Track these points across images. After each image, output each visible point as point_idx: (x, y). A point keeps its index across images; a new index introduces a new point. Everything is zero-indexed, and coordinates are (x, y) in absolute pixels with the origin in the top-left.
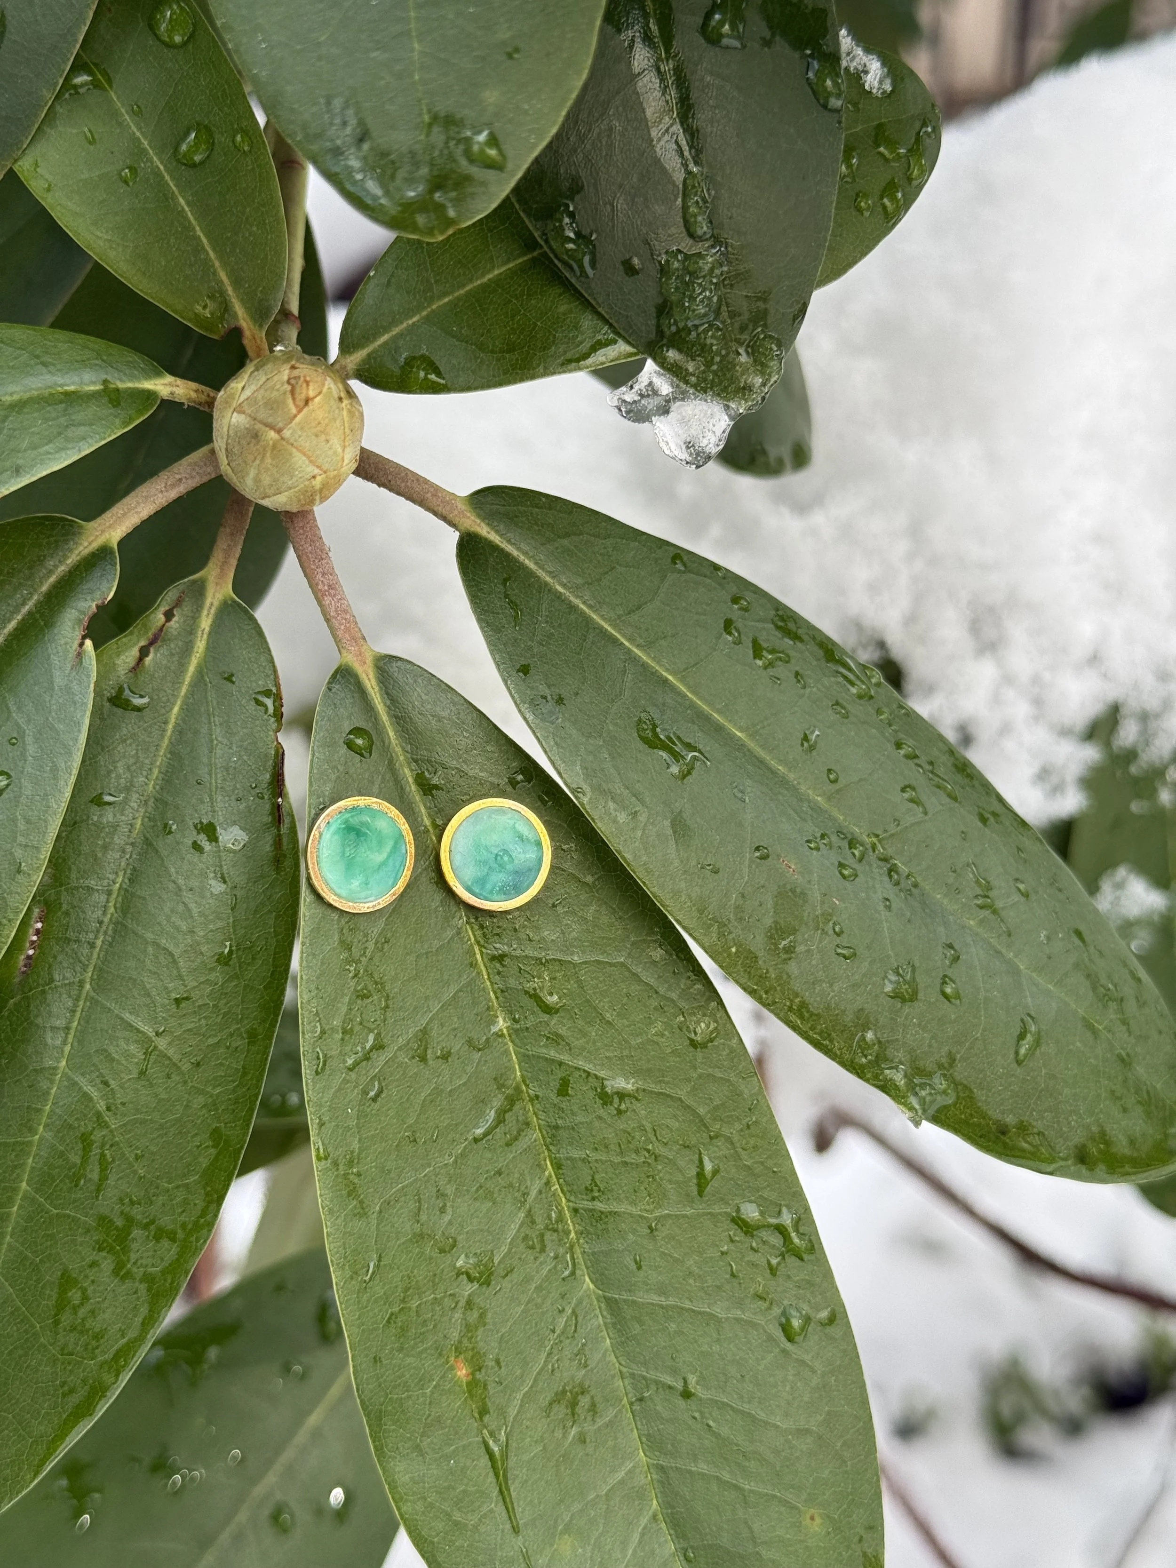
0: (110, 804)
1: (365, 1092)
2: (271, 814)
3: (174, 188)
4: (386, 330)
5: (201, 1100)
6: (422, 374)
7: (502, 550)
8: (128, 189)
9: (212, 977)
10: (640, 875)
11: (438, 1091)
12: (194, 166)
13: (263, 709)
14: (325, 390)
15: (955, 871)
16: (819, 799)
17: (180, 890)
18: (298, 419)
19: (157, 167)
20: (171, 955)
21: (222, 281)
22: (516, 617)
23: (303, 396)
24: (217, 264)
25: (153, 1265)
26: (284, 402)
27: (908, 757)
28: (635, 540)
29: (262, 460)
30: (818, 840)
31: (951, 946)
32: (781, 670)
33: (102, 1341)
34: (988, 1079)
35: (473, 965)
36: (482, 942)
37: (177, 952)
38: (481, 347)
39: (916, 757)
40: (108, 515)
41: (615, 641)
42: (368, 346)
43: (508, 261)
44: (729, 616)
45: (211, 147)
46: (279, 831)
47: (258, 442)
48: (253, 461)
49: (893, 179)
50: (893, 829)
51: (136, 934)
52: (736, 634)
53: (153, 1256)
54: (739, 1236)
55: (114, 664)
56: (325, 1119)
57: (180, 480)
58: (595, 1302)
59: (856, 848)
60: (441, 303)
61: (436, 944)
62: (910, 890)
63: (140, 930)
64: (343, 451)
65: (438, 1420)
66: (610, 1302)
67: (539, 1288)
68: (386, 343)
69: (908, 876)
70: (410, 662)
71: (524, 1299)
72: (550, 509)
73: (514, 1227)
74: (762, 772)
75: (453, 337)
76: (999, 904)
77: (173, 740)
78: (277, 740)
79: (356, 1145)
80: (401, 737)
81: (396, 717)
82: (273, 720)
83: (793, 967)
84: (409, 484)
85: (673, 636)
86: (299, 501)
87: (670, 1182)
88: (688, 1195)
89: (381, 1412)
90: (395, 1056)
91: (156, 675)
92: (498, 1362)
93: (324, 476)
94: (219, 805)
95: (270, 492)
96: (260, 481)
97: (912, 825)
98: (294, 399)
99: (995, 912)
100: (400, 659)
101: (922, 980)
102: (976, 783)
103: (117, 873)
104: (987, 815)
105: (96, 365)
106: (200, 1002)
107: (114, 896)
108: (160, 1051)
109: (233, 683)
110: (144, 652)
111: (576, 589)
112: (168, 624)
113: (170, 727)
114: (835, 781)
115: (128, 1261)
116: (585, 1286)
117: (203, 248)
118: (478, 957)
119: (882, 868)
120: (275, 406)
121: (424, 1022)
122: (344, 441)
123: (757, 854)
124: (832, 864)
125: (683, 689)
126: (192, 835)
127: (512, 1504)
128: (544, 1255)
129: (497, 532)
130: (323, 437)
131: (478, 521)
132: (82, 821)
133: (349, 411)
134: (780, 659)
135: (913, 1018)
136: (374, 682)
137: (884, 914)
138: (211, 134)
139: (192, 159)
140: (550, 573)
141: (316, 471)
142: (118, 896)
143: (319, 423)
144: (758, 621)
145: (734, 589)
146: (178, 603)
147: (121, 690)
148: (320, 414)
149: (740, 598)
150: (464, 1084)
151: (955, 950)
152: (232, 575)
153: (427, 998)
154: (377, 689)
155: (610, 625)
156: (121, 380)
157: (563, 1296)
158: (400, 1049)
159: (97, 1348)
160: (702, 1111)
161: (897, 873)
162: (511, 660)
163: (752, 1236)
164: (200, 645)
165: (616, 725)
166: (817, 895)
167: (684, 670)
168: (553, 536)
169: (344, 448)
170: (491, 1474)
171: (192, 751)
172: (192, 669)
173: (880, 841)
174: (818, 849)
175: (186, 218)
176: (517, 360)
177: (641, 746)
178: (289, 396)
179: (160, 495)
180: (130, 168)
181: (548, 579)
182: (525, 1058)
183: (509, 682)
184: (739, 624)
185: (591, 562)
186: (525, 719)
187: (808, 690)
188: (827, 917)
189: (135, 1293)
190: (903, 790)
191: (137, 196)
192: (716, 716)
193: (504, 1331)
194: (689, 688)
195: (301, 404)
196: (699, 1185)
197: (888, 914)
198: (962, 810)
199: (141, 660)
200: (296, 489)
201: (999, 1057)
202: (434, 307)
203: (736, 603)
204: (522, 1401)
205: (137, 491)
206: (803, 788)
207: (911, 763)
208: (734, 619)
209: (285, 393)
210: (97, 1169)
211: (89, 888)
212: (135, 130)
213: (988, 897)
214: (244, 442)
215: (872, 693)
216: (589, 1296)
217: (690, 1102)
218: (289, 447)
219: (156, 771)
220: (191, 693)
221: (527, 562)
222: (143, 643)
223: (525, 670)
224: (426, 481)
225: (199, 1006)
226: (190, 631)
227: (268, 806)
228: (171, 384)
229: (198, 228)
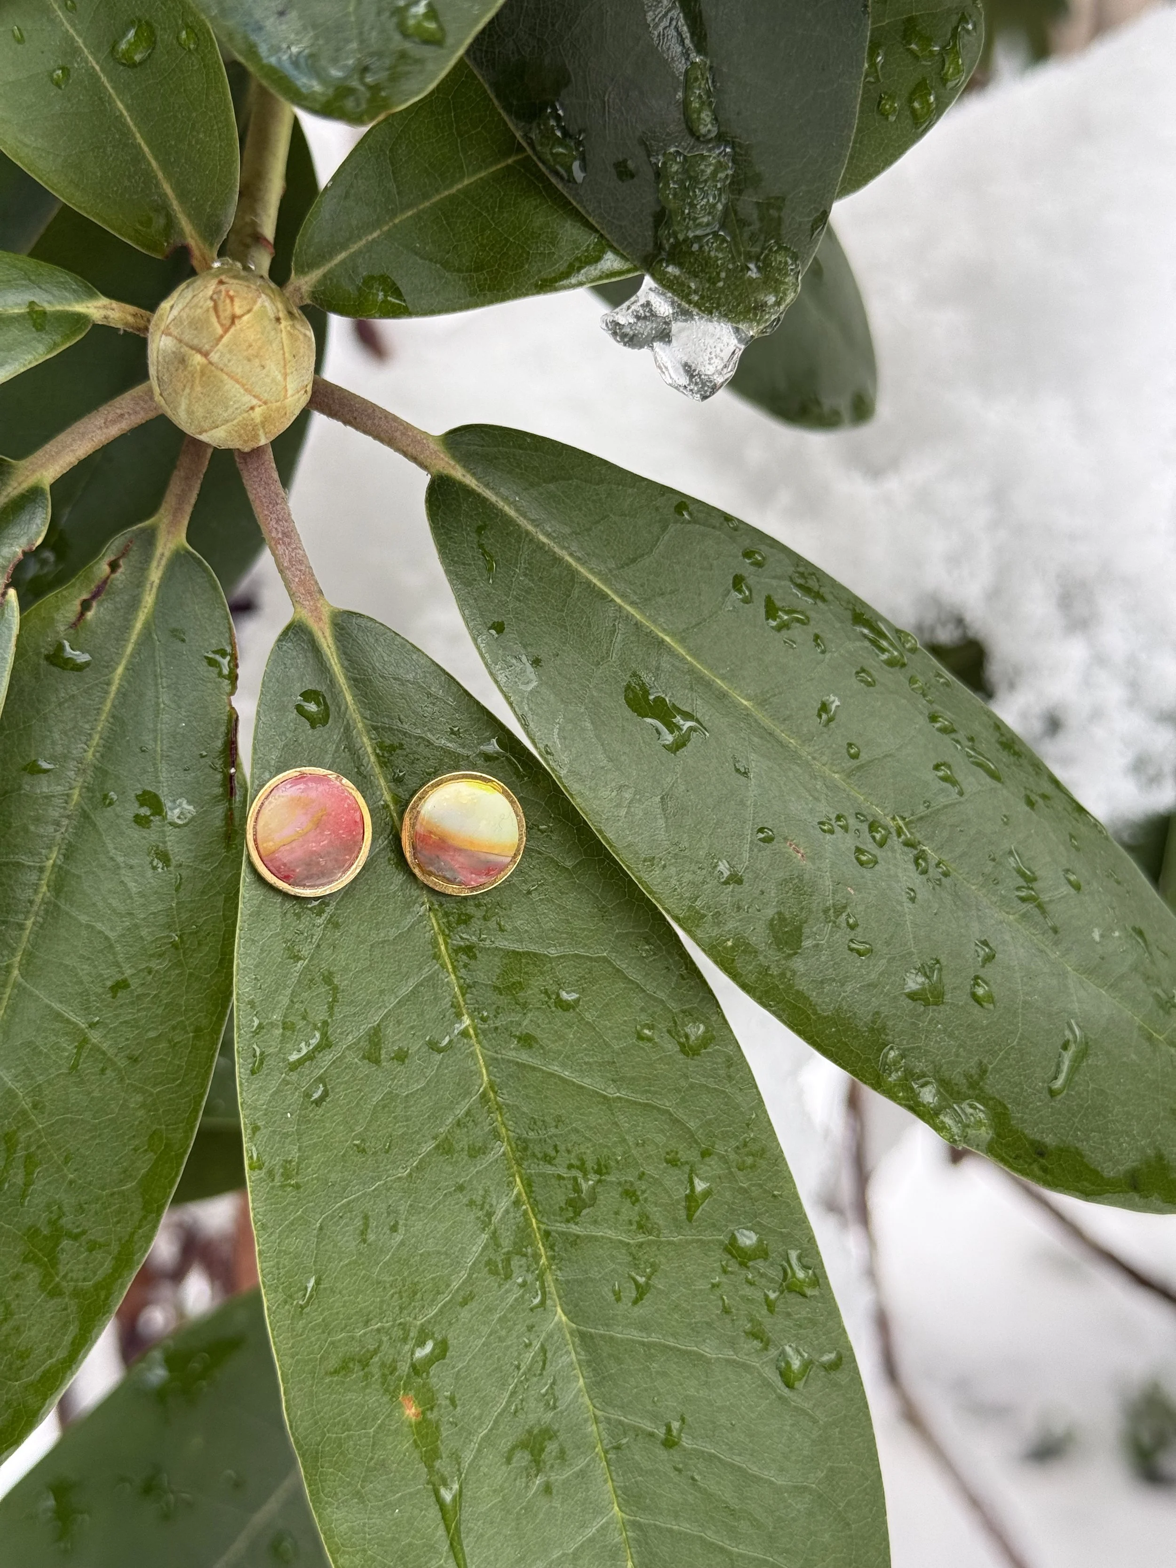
0: (46, 771)
1: (308, 1095)
2: (223, 785)
3: (111, 91)
4: (344, 247)
5: (139, 1098)
6: (381, 295)
7: (479, 495)
8: (60, 92)
9: (154, 964)
10: (625, 859)
11: (391, 1097)
12: (134, 65)
13: (216, 670)
14: (256, 308)
15: (994, 860)
16: (836, 776)
17: (119, 868)
18: (225, 340)
19: (93, 68)
20: (107, 938)
21: (166, 194)
22: (490, 570)
23: (228, 313)
24: (160, 175)
25: (84, 1280)
26: (208, 321)
27: (944, 730)
28: (634, 487)
29: (192, 388)
30: (833, 822)
31: (985, 943)
32: (797, 631)
33: (27, 1361)
34: (1025, 1094)
35: (436, 957)
36: (447, 932)
37: (112, 935)
38: (445, 265)
39: (953, 731)
40: (40, 453)
41: (604, 596)
42: (324, 265)
43: (480, 169)
44: (739, 572)
45: (153, 44)
46: (230, 804)
47: (186, 368)
48: (183, 390)
49: (924, 79)
50: (921, 810)
51: (70, 917)
52: (747, 593)
53: (85, 1270)
54: (733, 1266)
55: (53, 619)
56: (260, 1124)
57: (122, 415)
58: (568, 1336)
59: (877, 832)
60: (404, 216)
61: (393, 933)
62: (940, 880)
63: (74, 913)
64: (285, 379)
65: (383, 1464)
66: (582, 1335)
67: (502, 1320)
68: (343, 262)
69: (938, 865)
70: (372, 619)
71: (486, 1330)
72: (536, 451)
73: (477, 1249)
74: (769, 745)
75: (416, 254)
76: (1045, 898)
77: (116, 703)
78: (230, 705)
79: (295, 1154)
80: (360, 701)
81: (355, 680)
82: (227, 682)
83: (798, 964)
84: (376, 421)
85: (672, 592)
86: (240, 436)
87: (656, 1204)
88: (675, 1219)
89: (317, 1453)
90: (342, 1058)
91: (99, 631)
92: (452, 1400)
93: (264, 407)
94: (163, 776)
95: (206, 425)
96: (193, 412)
97: (946, 807)
98: (218, 317)
99: (1040, 906)
100: (361, 615)
101: (949, 981)
102: (1024, 761)
103: (50, 848)
104: (1034, 797)
105: (23, 285)
106: (140, 991)
107: (47, 874)
108: (93, 1044)
109: (183, 641)
110: (86, 606)
111: (560, 539)
112: (113, 576)
113: (114, 688)
114: (855, 757)
115: (57, 1274)
116: (556, 1318)
117: (144, 156)
118: (443, 948)
119: (906, 854)
120: (199, 325)
121: (377, 1019)
122: (285, 366)
123: (761, 835)
124: (849, 849)
125: (682, 651)
126: (134, 809)
127: (465, 1560)
128: (510, 1282)
129: (474, 475)
130: (257, 362)
131: (452, 463)
132: (12, 792)
133: (290, 334)
134: (798, 620)
135: (938, 1022)
136: (330, 640)
137: (908, 905)
138: (152, 33)
139: (132, 58)
140: (533, 521)
141: (255, 402)
142: (51, 873)
143: (250, 346)
144: (774, 577)
145: (747, 543)
146: (124, 553)
147: (60, 647)
148: (251, 335)
149: (754, 553)
150: (423, 1089)
151: (990, 948)
152: (186, 523)
153: (382, 992)
154: (333, 648)
155: (600, 580)
156: (49, 302)
157: (530, 1328)
158: (349, 1048)
159: (22, 1368)
160: (692, 1125)
161: (925, 860)
162: (482, 616)
163: (748, 1268)
164: (149, 599)
165: (601, 690)
166: (828, 882)
167: (684, 631)
168: (536, 480)
169: (285, 375)
170: (442, 1527)
171: (135, 715)
172: (139, 625)
173: (906, 824)
174: (831, 832)
175: (125, 124)
176: (486, 279)
177: (628, 713)
178: (212, 313)
179: (99, 432)
180: (63, 69)
181: (530, 528)
182: (492, 1062)
183: (479, 640)
184: (751, 580)
185: (580, 510)
186: (496, 682)
187: (828, 655)
188: (840, 910)
189: (65, 1309)
190: (937, 767)
191: (69, 100)
192: (719, 681)
193: (461, 1366)
194: (689, 651)
195: (227, 322)
196: (688, 1208)
197: (911, 905)
198: (1005, 792)
199: (82, 614)
200: (235, 422)
201: (1038, 1069)
202: (397, 221)
203: (749, 558)
204: (480, 1445)
205: (73, 427)
206: (817, 765)
207: (947, 739)
208: (746, 575)
209: (208, 310)
210: (21, 1173)
211: (18, 865)
212: (68, 27)
213: (1032, 889)
214: (172, 369)
215: (906, 660)
216: (560, 1329)
217: (680, 1114)
218: (219, 373)
219: (96, 737)
220: (137, 652)
221: (507, 508)
222: (85, 596)
223: (499, 628)
224: (395, 419)
225: (138, 996)
226: (139, 582)
227: (219, 777)
228: (105, 307)
229: (138, 135)
